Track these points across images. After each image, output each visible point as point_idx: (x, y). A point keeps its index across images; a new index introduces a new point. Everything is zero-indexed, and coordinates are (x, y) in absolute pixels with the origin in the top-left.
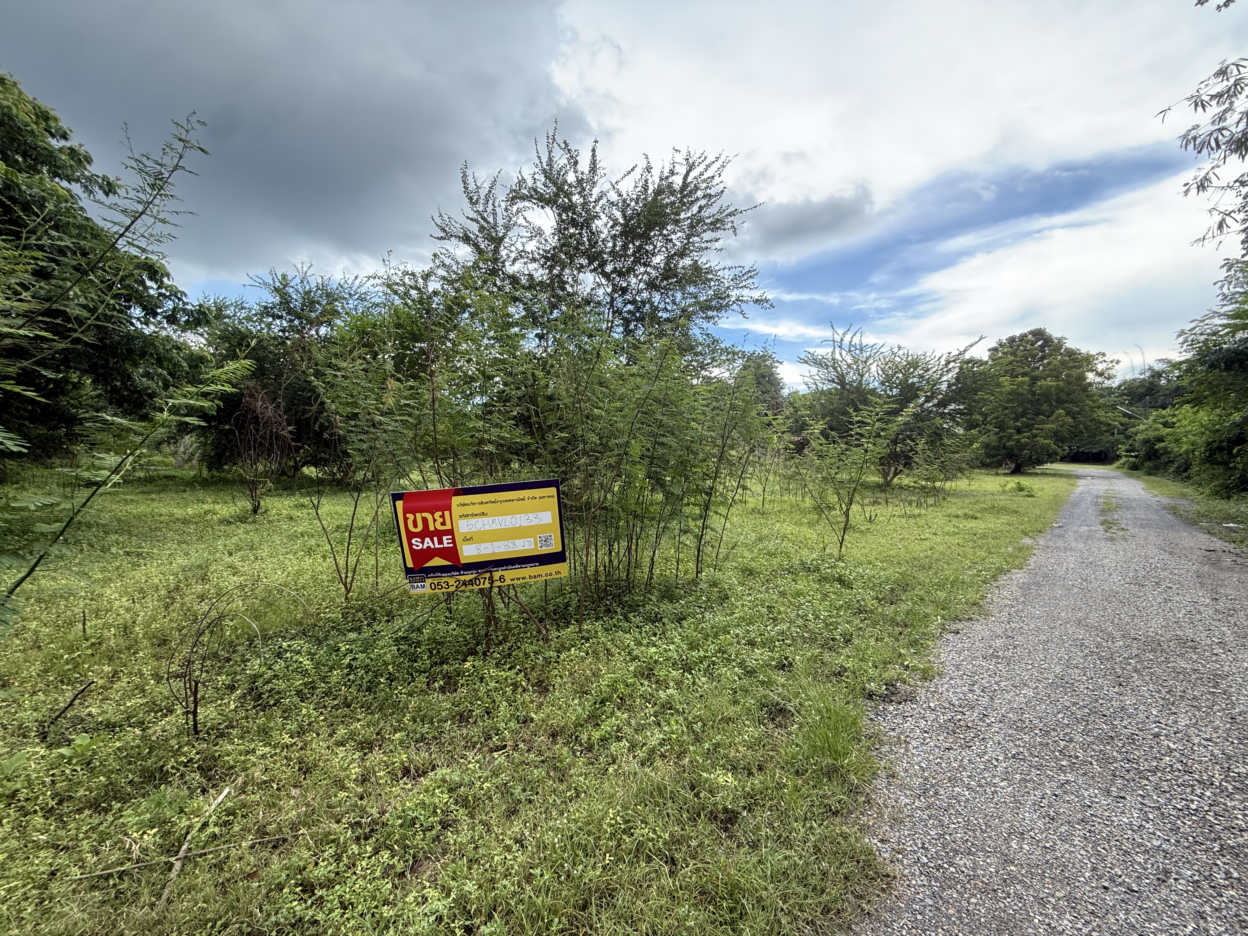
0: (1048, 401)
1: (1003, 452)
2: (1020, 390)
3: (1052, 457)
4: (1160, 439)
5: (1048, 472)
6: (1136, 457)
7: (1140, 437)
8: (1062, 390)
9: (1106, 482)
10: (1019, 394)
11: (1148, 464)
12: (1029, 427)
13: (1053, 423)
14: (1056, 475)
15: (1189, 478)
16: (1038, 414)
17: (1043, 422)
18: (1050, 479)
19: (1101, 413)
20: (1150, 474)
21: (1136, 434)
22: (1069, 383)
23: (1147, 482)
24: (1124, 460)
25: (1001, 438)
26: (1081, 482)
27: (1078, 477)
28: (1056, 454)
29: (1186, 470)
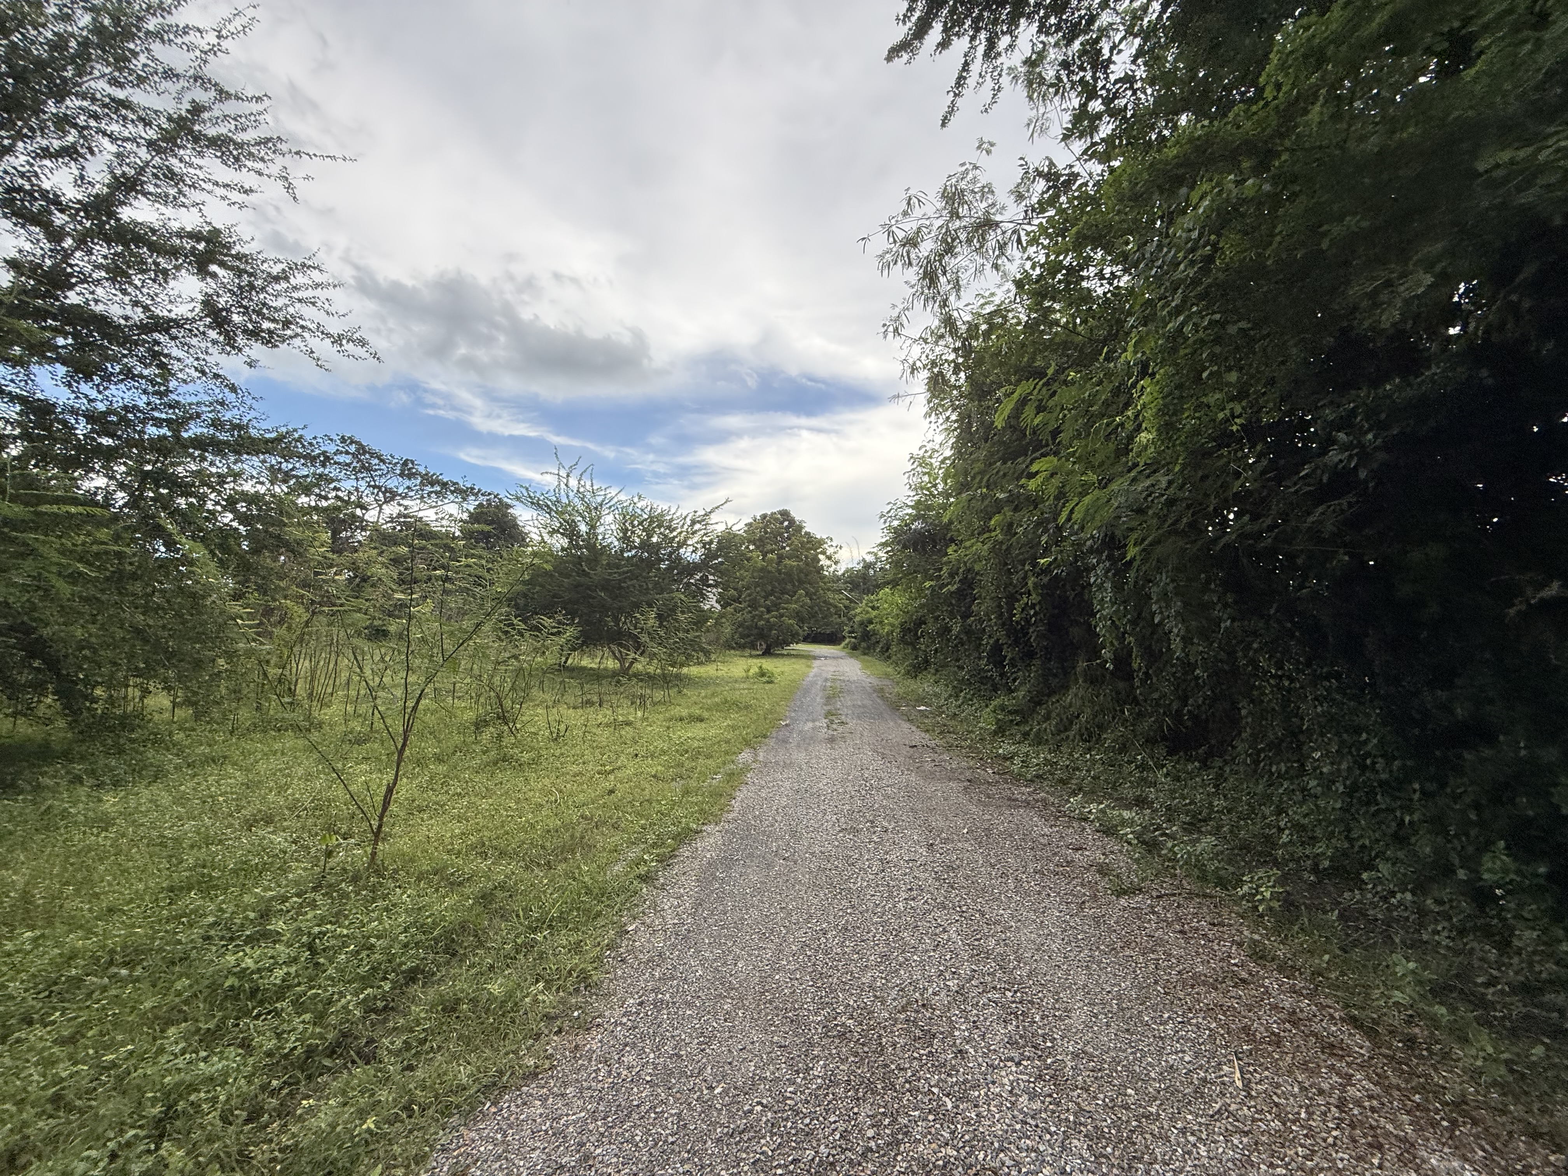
0: (792, 581)
1: (755, 631)
2: (769, 568)
3: (795, 638)
4: (870, 622)
5: (792, 652)
6: (855, 638)
7: (857, 619)
8: (801, 571)
9: (834, 662)
10: (769, 572)
11: (863, 645)
12: (777, 606)
13: (796, 602)
14: (799, 656)
15: (889, 657)
16: (783, 593)
17: (788, 602)
18: (794, 660)
19: (830, 595)
20: (865, 654)
21: (855, 616)
22: (807, 564)
23: (862, 661)
24: (847, 640)
25: (754, 617)
26: (816, 663)
27: (815, 658)
28: (797, 634)
29: (887, 650)
